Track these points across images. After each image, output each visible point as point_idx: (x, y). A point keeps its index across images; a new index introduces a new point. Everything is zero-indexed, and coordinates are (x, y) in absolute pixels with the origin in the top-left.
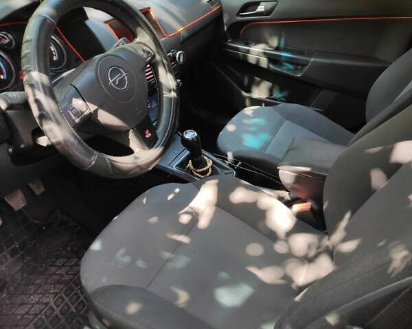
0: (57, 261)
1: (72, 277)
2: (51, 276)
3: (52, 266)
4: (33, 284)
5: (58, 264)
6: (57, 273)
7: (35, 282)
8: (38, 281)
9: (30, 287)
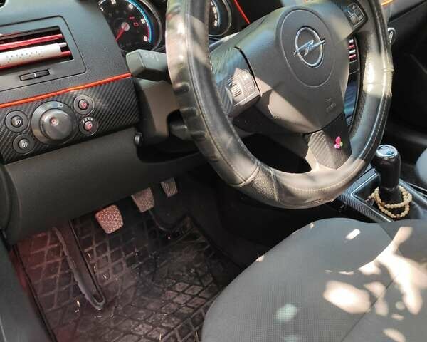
0: (177, 284)
1: (191, 311)
2: (167, 302)
3: (170, 289)
4: (145, 308)
5: (178, 289)
6: (175, 300)
7: (148, 307)
8: (152, 306)
9: (141, 311)
